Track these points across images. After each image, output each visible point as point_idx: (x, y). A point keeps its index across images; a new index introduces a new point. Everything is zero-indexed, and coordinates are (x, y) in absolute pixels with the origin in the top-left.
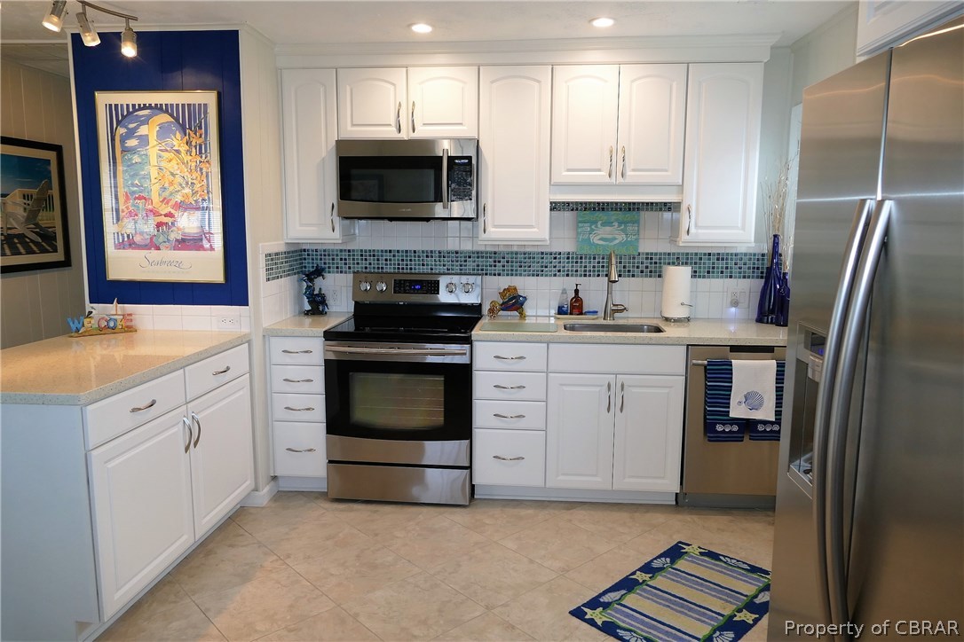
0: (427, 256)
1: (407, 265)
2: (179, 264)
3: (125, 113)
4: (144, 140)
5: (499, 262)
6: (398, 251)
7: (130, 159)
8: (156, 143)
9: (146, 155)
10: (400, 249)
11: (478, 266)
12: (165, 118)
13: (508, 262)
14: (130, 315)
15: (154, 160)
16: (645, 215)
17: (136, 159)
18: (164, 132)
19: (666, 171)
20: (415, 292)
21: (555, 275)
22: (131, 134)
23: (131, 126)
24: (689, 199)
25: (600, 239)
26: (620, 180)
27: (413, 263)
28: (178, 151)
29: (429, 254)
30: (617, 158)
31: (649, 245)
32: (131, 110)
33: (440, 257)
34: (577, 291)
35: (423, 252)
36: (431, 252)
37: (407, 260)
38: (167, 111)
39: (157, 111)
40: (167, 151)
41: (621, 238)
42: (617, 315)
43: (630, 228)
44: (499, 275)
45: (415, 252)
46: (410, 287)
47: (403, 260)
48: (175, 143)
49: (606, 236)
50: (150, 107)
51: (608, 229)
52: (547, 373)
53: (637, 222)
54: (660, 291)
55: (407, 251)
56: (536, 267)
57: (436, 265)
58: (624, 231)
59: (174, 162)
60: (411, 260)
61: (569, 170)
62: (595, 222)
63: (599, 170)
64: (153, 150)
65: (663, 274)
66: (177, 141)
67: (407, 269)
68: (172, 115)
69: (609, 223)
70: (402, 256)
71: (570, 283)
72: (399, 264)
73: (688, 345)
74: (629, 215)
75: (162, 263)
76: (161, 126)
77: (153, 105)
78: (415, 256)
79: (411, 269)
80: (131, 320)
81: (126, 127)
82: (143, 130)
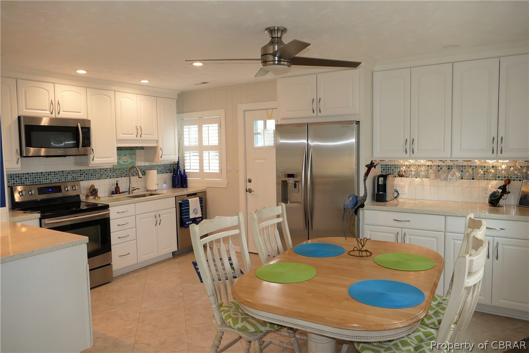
0: (48, 175)
1: (38, 180)
5: (83, 174)
6: (33, 173)
10: (34, 172)
11: (73, 177)
13: (86, 174)
16: (138, 151)
19: (153, 135)
20: (50, 192)
21: (106, 178)
24: (160, 146)
25: (123, 162)
26: (140, 138)
27: (41, 178)
29: (49, 173)
30: (139, 130)
31: (140, 163)
33: (55, 174)
34: (117, 184)
35: (46, 172)
36: (51, 172)
37: (38, 178)
41: (130, 161)
42: (133, 192)
43: (133, 156)
44: (83, 180)
45: (42, 173)
46: (46, 190)
47: (35, 178)
49: (127, 160)
51: (125, 157)
52: (135, 216)
53: (135, 154)
54: (145, 181)
55: (37, 173)
56: (98, 175)
57: (53, 179)
58: (131, 158)
60: (40, 177)
61: (123, 134)
62: (121, 155)
63: (133, 134)
65: (146, 174)
67: (38, 182)
69: (125, 155)
70: (35, 176)
71: (113, 181)
72: (33, 180)
73: (176, 197)
74: (132, 152)
78: (42, 175)
79: (40, 182)
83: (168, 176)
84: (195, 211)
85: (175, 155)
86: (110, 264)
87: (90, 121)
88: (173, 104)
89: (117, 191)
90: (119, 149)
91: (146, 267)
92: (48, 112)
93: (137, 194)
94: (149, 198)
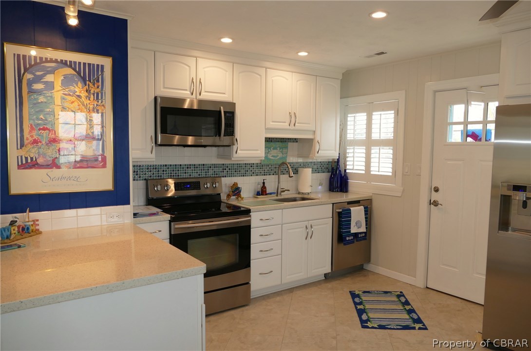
0: (188, 168)
1: (176, 173)
2: (77, 179)
3: (33, 63)
4: (50, 86)
5: (225, 169)
6: (171, 165)
7: (37, 99)
8: (60, 88)
9: (51, 97)
10: (172, 164)
11: (215, 172)
12: (69, 71)
13: (229, 169)
14: (38, 220)
15: (58, 101)
16: (290, 144)
17: (41, 99)
18: (67, 81)
19: (309, 124)
20: (188, 189)
21: (251, 175)
22: (38, 79)
23: (38, 73)
24: (318, 138)
25: (272, 156)
26: (293, 127)
27: (179, 172)
28: (79, 96)
29: (189, 166)
30: (293, 116)
31: (292, 159)
32: (38, 61)
33: (195, 168)
34: (264, 183)
35: (185, 165)
36: (190, 165)
37: (176, 171)
38: (70, 66)
39: (61, 65)
40: (70, 95)
41: (280, 155)
42: (282, 193)
43: (284, 150)
44: (225, 176)
45: (181, 165)
46: (184, 186)
47: (173, 171)
48: (77, 90)
49: (276, 154)
50: (56, 61)
51: (275, 150)
52: (282, 225)
53: (286, 147)
54: (297, 181)
55: (176, 165)
56: (243, 171)
57: (192, 173)
58: (282, 152)
59: (76, 104)
60: (178, 171)
61: (273, 122)
62: (270, 148)
63: (285, 122)
64: (58, 93)
65: (299, 172)
66: (79, 89)
67: (176, 176)
68: (74, 69)
69: (275, 148)
70: (173, 168)
71: (260, 179)
72: (171, 173)
73: (333, 204)
74: (284, 144)
75: (62, 178)
76: (65, 76)
77: (59, 60)
78: (181, 168)
79: (178, 176)
80: (38, 225)
81: (33, 74)
82: (49, 78)
83: (324, 177)
84: (358, 224)
85: (335, 151)
86: (248, 283)
87: (235, 104)
88: (337, 85)
89: (262, 192)
90: (268, 140)
91: (291, 290)
92: (189, 92)
93: (286, 197)
94: (300, 204)
